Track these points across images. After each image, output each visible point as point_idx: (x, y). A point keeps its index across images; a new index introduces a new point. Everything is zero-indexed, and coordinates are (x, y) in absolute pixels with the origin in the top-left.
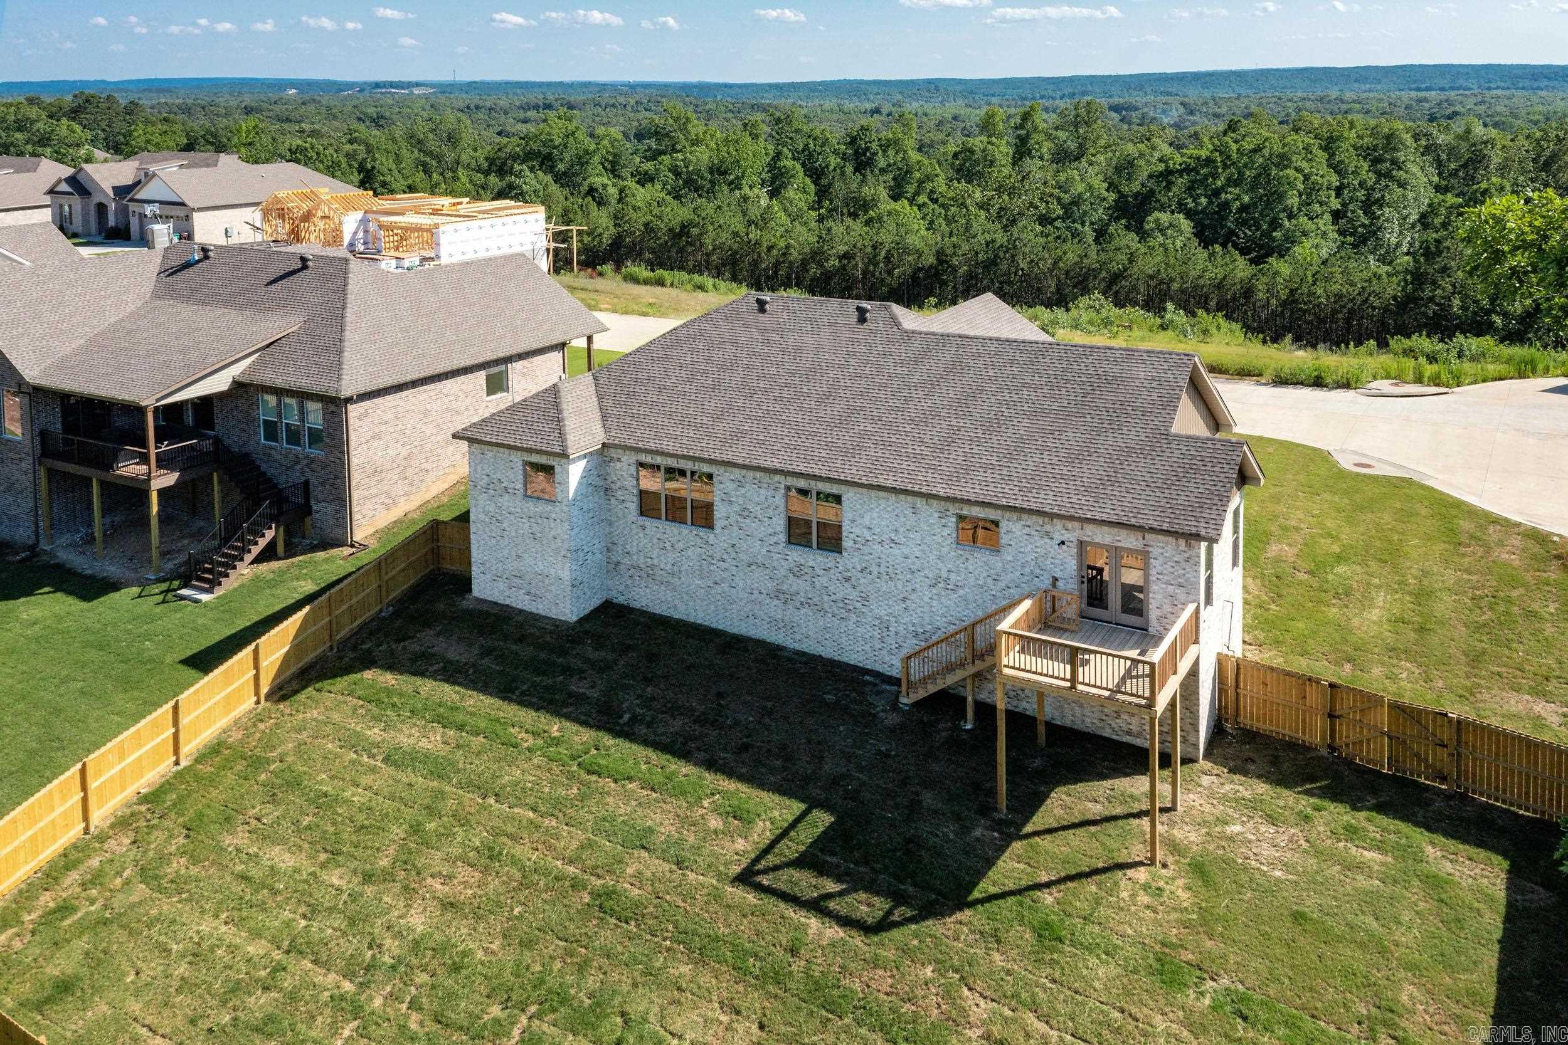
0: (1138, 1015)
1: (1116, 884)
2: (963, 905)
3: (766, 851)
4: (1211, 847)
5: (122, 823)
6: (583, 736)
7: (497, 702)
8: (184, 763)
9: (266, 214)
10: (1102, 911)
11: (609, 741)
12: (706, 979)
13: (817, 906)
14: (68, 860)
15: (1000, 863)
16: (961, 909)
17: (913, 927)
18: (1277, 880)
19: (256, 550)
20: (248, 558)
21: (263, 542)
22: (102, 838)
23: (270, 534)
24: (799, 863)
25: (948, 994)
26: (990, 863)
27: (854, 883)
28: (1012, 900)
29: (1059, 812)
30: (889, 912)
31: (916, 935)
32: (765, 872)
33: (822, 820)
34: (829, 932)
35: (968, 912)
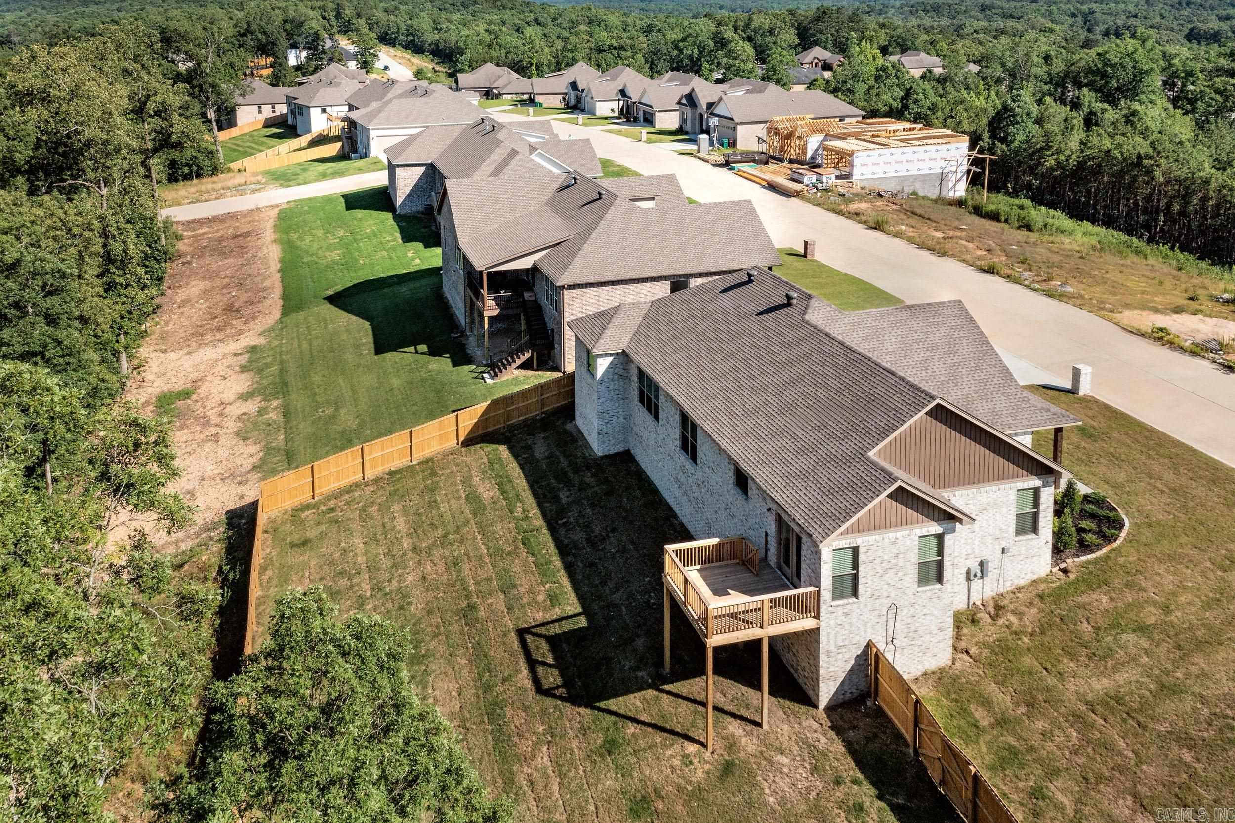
0: (600, 815)
1: (672, 745)
2: (589, 705)
3: (544, 624)
4: (753, 760)
5: (376, 481)
6: (538, 521)
7: (526, 487)
8: (414, 462)
9: (769, 130)
10: (649, 754)
11: (545, 531)
12: (465, 673)
13: (532, 664)
14: (349, 490)
15: (632, 696)
16: (586, 707)
17: (559, 702)
18: (766, 804)
19: (519, 362)
20: (514, 365)
21: (523, 359)
22: (366, 485)
23: (528, 355)
24: (550, 639)
25: (536, 746)
26: (627, 692)
27: (560, 665)
28: (613, 718)
29: (695, 689)
30: (558, 687)
31: (556, 707)
32: (534, 634)
33: (583, 622)
34: (526, 681)
35: (588, 711)
